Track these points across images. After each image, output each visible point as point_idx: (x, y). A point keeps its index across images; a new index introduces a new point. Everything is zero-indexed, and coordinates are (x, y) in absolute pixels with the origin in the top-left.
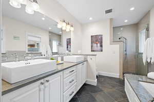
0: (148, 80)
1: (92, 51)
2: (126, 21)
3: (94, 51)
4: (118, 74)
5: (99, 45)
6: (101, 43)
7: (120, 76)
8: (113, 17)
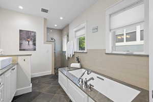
0: (71, 69)
1: (20, 50)
2: (56, 25)
3: (24, 50)
4: (51, 71)
5: (31, 43)
6: (34, 41)
7: (52, 72)
8: (48, 18)
